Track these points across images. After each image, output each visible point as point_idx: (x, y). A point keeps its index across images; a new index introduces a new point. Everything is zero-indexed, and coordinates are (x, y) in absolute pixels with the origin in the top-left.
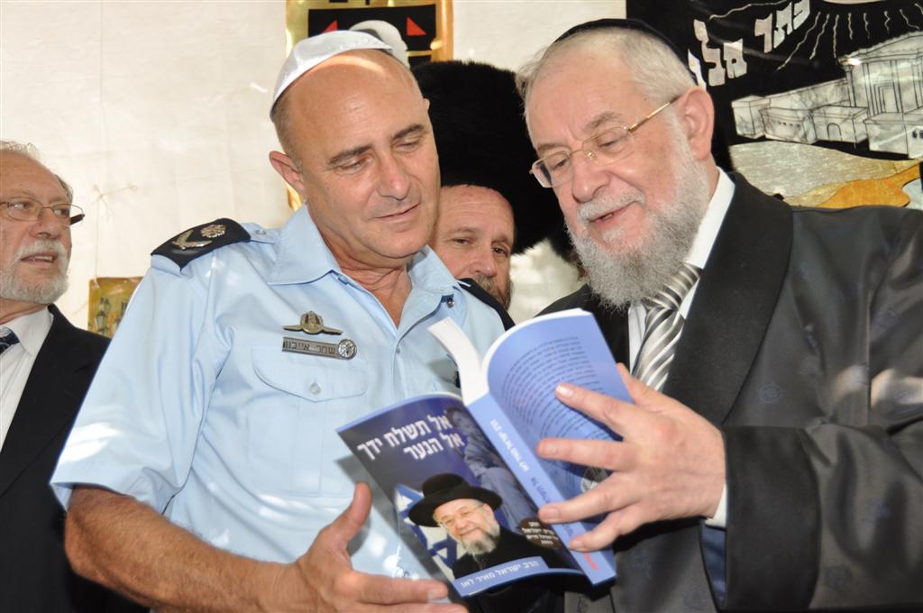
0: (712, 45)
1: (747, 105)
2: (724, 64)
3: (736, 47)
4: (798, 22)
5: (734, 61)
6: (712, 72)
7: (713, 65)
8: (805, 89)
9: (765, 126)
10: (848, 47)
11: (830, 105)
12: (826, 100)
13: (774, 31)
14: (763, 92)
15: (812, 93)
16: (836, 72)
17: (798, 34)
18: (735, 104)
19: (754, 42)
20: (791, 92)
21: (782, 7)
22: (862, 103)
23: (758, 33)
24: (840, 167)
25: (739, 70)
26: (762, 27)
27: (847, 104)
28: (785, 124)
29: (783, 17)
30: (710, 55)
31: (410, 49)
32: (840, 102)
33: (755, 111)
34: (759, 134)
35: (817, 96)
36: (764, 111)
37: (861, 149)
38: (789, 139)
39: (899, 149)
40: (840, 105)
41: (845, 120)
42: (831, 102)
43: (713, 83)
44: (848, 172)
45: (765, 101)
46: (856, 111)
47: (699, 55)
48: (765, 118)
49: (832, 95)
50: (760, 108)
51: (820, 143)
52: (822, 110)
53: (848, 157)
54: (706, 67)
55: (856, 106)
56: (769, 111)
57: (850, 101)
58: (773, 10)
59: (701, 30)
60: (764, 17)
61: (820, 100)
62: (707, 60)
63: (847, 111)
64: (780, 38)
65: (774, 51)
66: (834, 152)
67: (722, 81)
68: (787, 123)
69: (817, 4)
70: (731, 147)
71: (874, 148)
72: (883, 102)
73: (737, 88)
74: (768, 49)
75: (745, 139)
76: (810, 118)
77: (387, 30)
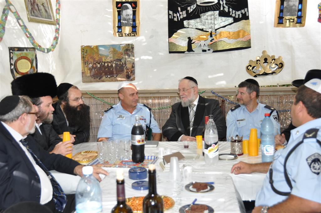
0: (181, 11)
3: (184, 12)
5: (184, 14)
6: (181, 16)
7: (181, 15)
9: (188, 25)
10: (201, 13)
13: (191, 9)
14: (188, 20)
15: (196, 20)
16: (199, 17)
17: (194, 10)
18: (184, 22)
19: (187, 11)
20: (193, 20)
21: (192, 5)
22: (203, 22)
23: (188, 9)
24: (199, 33)
25: (185, 16)
26: (189, 8)
28: (191, 25)
29: (192, 7)
30: (181, 13)
31: (133, 9)
33: (187, 23)
34: (187, 27)
37: (202, 30)
38: (192, 28)
39: (207, 30)
40: (200, 22)
41: (200, 25)
43: (181, 18)
45: (189, 21)
47: (179, 13)
48: (189, 24)
49: (198, 21)
51: (196, 29)
52: (197, 23)
53: (200, 31)
54: (180, 15)
57: (201, 22)
59: (179, 9)
60: (189, 7)
62: (180, 14)
63: (201, 23)
64: (192, 10)
65: (190, 13)
66: (198, 30)
67: (182, 18)
69: (197, 5)
70: (183, 29)
71: (204, 30)
72: (206, 22)
73: (184, 19)
74: (189, 12)
75: (185, 28)
76: (195, 24)
77: (129, 5)
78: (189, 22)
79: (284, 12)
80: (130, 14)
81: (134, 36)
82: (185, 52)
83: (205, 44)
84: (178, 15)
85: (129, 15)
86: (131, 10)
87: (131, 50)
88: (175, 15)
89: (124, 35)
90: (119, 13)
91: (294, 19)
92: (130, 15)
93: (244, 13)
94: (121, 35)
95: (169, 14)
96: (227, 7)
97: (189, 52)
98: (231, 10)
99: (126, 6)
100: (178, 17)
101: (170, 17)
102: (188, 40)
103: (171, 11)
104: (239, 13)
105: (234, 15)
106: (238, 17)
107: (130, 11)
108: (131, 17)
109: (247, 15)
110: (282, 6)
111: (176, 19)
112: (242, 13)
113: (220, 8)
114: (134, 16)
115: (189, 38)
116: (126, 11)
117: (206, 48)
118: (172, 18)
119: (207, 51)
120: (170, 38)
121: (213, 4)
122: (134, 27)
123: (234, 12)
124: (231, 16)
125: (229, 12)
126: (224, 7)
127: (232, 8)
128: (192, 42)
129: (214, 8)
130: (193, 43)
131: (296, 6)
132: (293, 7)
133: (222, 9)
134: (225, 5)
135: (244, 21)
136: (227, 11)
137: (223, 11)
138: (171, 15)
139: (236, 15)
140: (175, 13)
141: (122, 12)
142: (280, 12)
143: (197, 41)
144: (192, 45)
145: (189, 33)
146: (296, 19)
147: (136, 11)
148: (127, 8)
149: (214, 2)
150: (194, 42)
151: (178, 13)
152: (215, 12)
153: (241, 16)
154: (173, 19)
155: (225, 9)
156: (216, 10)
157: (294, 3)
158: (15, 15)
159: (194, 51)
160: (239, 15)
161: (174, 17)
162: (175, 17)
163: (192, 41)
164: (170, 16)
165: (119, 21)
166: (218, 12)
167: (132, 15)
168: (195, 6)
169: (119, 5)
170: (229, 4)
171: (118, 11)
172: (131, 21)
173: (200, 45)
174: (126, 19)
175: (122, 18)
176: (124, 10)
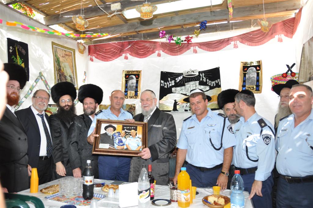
0: (170, 81)
3: (173, 82)
4: (181, 79)
6: (170, 85)
10: (186, 82)
14: (176, 87)
16: (184, 85)
20: (179, 87)
24: (183, 97)
25: (173, 84)
26: (177, 79)
30: (170, 82)
31: (136, 79)
33: (174, 89)
34: (175, 92)
35: (182, 88)
38: (178, 93)
45: (176, 88)
47: (169, 82)
48: (176, 90)
51: (181, 94)
53: (184, 95)
54: (169, 84)
57: (185, 89)
58: (178, 77)
59: (169, 79)
64: (179, 80)
66: (183, 95)
68: (178, 91)
69: (183, 77)
71: (187, 95)
72: (189, 89)
73: (173, 86)
74: (177, 82)
75: (173, 93)
76: (181, 91)
77: (134, 77)
78: (176, 89)
79: (246, 81)
80: (134, 83)
81: (136, 98)
82: (171, 111)
83: (186, 106)
84: (168, 83)
85: (133, 83)
87: (134, 108)
88: (165, 83)
89: (129, 97)
90: (127, 82)
91: (253, 87)
93: (217, 82)
94: (127, 97)
95: (161, 83)
96: (205, 78)
97: (174, 111)
98: (208, 80)
99: (132, 77)
100: (167, 85)
101: (162, 85)
102: (174, 102)
103: (163, 80)
104: (214, 82)
105: (210, 84)
106: (212, 86)
107: (134, 81)
108: (135, 85)
109: (220, 84)
110: (245, 77)
111: (166, 87)
112: (216, 83)
113: (200, 79)
115: (175, 100)
118: (163, 86)
119: (188, 110)
120: (160, 101)
121: (195, 76)
122: (136, 92)
123: (210, 82)
124: (208, 85)
125: (206, 82)
126: (203, 78)
127: (208, 79)
129: (195, 79)
130: (178, 104)
131: (255, 78)
132: (254, 78)
133: (201, 79)
134: (203, 77)
135: (217, 88)
136: (205, 81)
137: (202, 81)
138: (162, 83)
139: (211, 84)
140: (166, 82)
141: (129, 81)
142: (243, 82)
143: (181, 103)
144: (177, 106)
145: (175, 97)
146: (255, 87)
147: (138, 80)
148: (132, 78)
149: (196, 75)
152: (196, 82)
153: (215, 85)
154: (164, 86)
155: (204, 80)
156: (197, 81)
157: (254, 76)
158: (44, 83)
160: (213, 84)
161: (164, 85)
162: (166, 85)
163: (177, 103)
164: (162, 84)
165: (126, 87)
166: (198, 82)
168: (182, 77)
169: (127, 77)
170: (207, 76)
171: (126, 80)
172: (134, 87)
173: (183, 107)
174: (131, 86)
175: (128, 86)
176: (131, 80)
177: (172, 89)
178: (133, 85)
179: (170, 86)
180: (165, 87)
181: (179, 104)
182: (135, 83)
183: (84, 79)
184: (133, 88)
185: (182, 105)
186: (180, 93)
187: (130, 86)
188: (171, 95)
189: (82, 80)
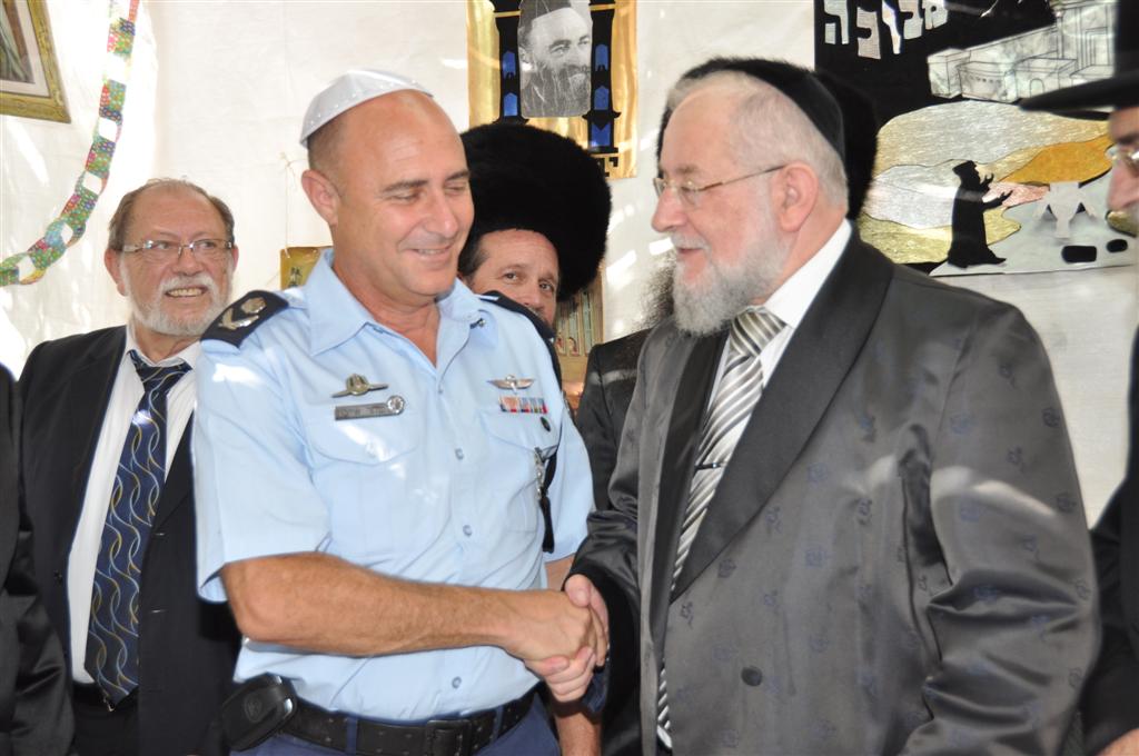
1: (944, 60)
2: (922, 13)
5: (934, 9)
6: (908, 23)
7: (909, 15)
8: (1010, 38)
9: (961, 84)
11: (1035, 58)
12: (1032, 51)
14: (963, 45)
15: (1017, 42)
16: (1045, 18)
18: (932, 60)
20: (995, 43)
22: (1070, 54)
24: (1041, 129)
25: (939, 19)
27: (1054, 55)
28: (984, 80)
32: (1047, 53)
33: (952, 66)
34: (955, 92)
35: (1022, 46)
36: (963, 66)
38: (987, 97)
40: (1046, 57)
41: (1051, 74)
42: (1037, 53)
43: (909, 36)
44: (1047, 134)
45: (964, 54)
46: (1062, 63)
47: (895, 5)
48: (963, 73)
49: (1039, 45)
50: (958, 63)
52: (1026, 63)
54: (902, 17)
55: (1063, 58)
56: (969, 66)
57: (1059, 52)
61: (1026, 51)
62: (903, 9)
63: (1053, 64)
67: (918, 33)
68: (988, 79)
70: (925, 110)
72: (1094, 53)
73: (935, 40)
75: (939, 100)
76: (1014, 72)
78: (963, 64)
80: (574, 38)
82: (935, 265)
83: (1082, 209)
84: (889, 17)
85: (566, 44)
86: (581, 13)
88: (866, 19)
90: (509, 39)
92: (574, 46)
95: (822, 18)
97: (963, 265)
100: (884, 29)
101: (830, 38)
102: (954, 182)
107: (575, 19)
108: (583, 55)
111: (869, 48)
114: (602, 48)
115: (966, 172)
116: (550, 16)
117: (1095, 234)
118: (845, 40)
119: (1102, 252)
122: (600, 118)
128: (987, 199)
130: (997, 203)
138: (836, 19)
140: (868, 8)
141: (528, 29)
143: (1022, 189)
144: (988, 215)
145: (963, 137)
147: (610, 14)
150: (1004, 197)
151: (885, 7)
154: (854, 45)
159: (999, 261)
161: (858, 33)
162: (866, 33)
163: (984, 189)
164: (830, 28)
165: (509, 84)
167: (589, 40)
171: (500, 23)
172: (581, 79)
173: (1050, 217)
174: (547, 72)
175: (526, 67)
176: (543, 12)
177: (925, 68)
178: (566, 57)
179: (904, 42)
180: (862, 53)
181: (1006, 203)
182: (582, 40)
183: (115, 21)
184: (566, 86)
185: (1042, 210)
186: (1012, 96)
187: (544, 76)
188: (922, 127)
189: (105, 35)
